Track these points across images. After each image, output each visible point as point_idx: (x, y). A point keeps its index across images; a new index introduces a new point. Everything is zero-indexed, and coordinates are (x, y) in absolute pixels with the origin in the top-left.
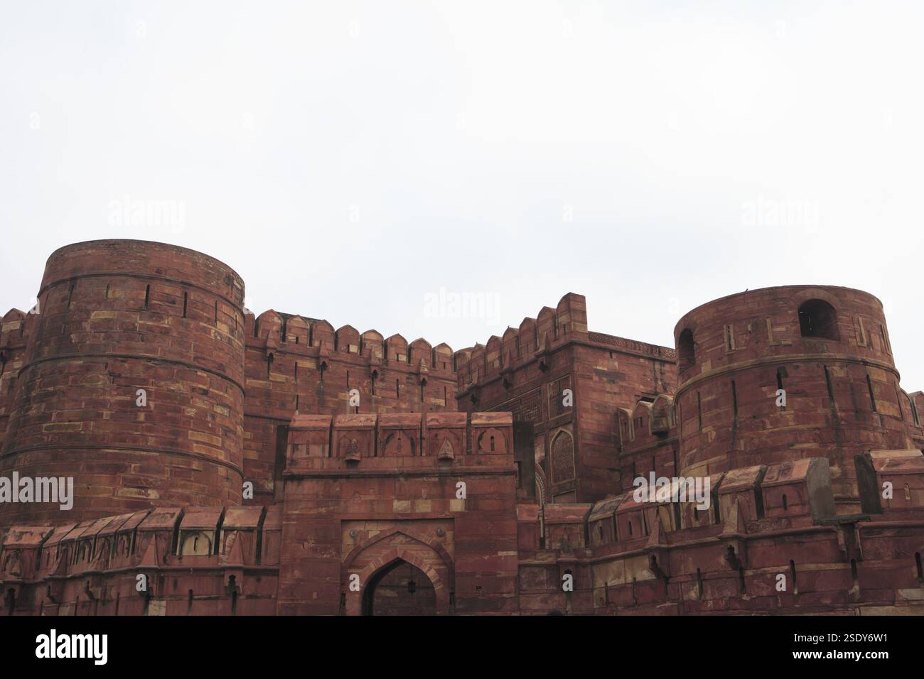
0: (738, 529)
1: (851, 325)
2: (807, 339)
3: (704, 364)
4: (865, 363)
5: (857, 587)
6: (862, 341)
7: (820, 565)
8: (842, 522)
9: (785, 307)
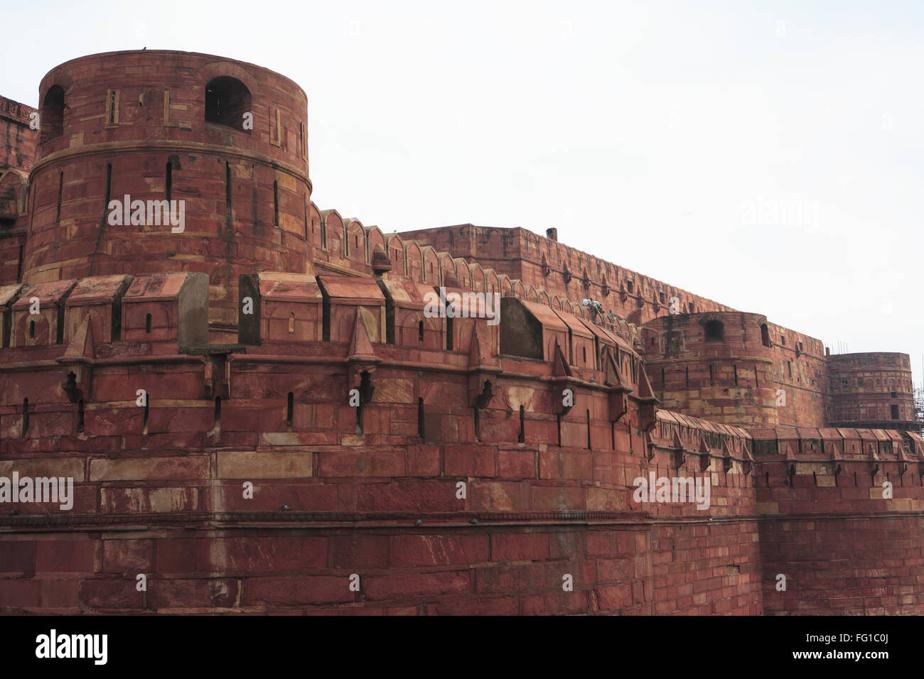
0: (84, 352)
1: (267, 117)
2: (211, 126)
3: (74, 136)
4: (275, 166)
5: (217, 429)
6: (276, 139)
7: (179, 401)
8: (213, 352)
9: (192, 80)
